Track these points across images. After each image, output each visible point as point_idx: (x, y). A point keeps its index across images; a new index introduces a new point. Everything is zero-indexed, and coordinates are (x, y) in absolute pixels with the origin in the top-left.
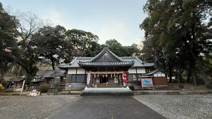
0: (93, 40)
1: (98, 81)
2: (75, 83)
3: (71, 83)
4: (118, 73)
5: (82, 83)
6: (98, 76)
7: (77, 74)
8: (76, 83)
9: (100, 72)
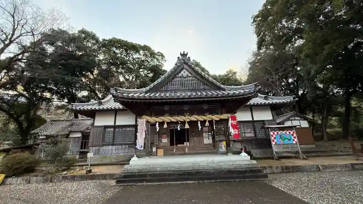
0: (155, 62)
1: (165, 140)
2: (110, 147)
3: (103, 145)
4: (216, 118)
5: (127, 146)
6: (165, 126)
7: (117, 124)
8: (114, 147)
9: (170, 118)
